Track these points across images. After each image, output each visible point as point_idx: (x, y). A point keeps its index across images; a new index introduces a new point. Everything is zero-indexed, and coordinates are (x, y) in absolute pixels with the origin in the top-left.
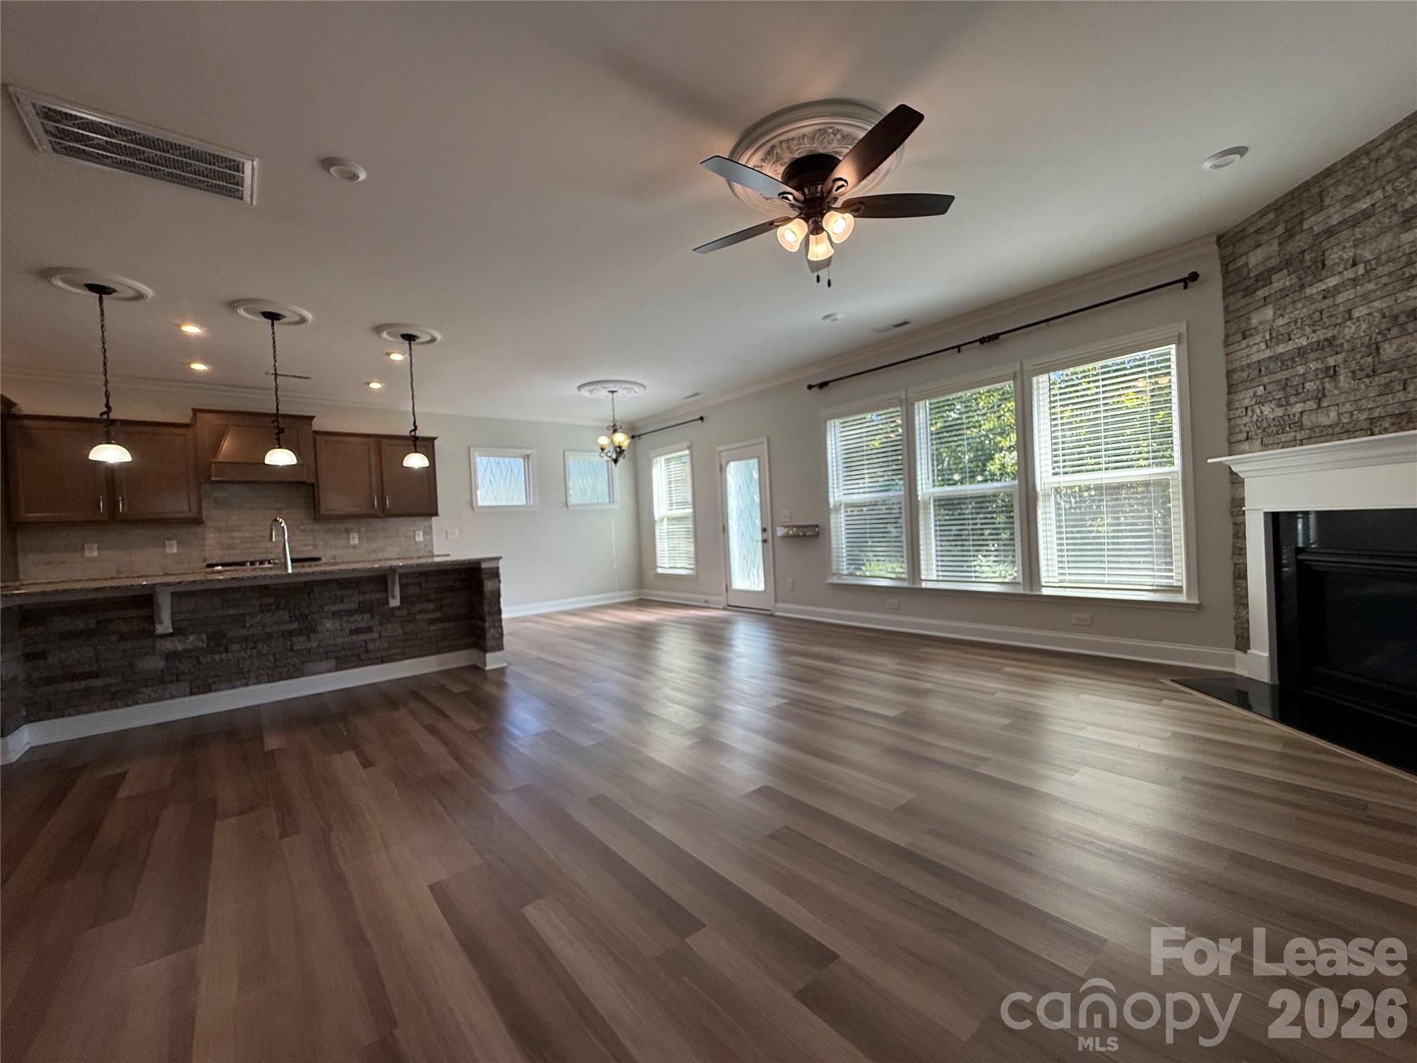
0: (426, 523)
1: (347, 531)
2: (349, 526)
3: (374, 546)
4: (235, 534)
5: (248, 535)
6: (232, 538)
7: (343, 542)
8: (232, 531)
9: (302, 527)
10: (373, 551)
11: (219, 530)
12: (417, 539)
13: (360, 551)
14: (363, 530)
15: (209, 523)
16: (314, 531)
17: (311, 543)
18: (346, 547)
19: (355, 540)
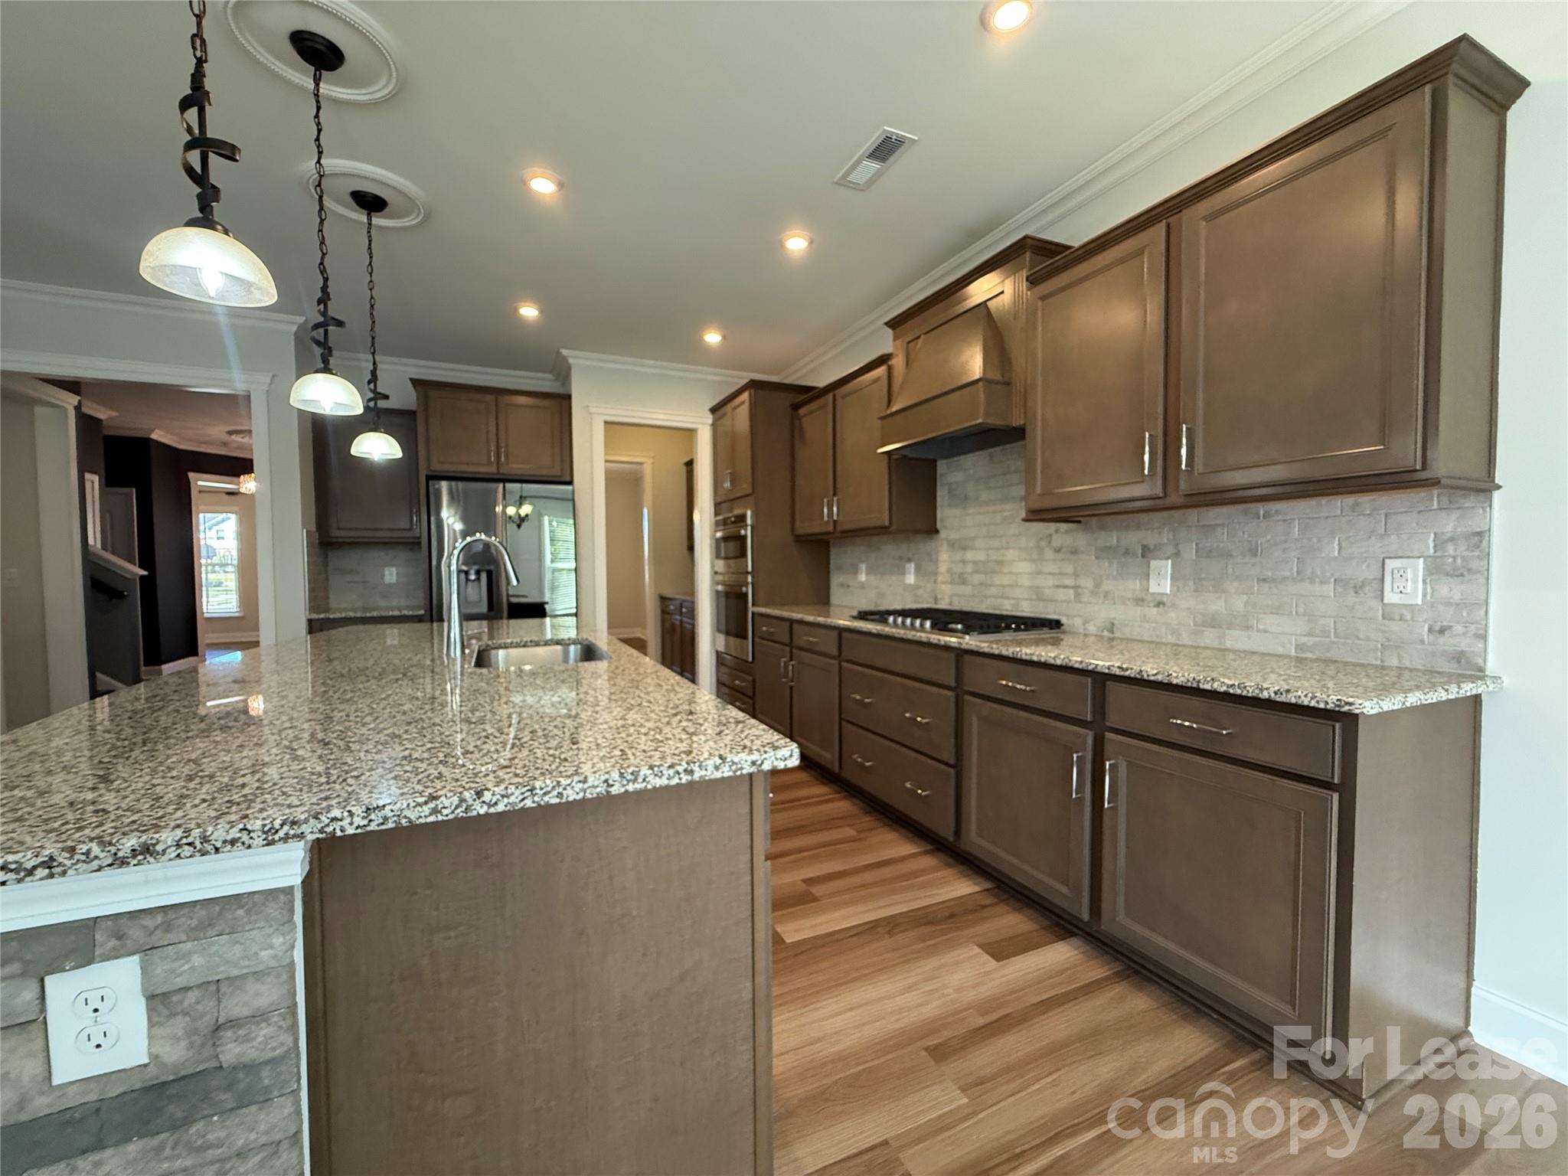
0: (1449, 524)
1: (1147, 552)
2: (1151, 539)
3: (1217, 605)
4: (970, 555)
5: (980, 556)
6: (964, 562)
7: (1133, 586)
8: (964, 549)
9: (1057, 541)
10: (1213, 622)
11: (952, 545)
12: (1390, 597)
13: (1172, 616)
14: (1189, 552)
15: (943, 534)
16: (1074, 552)
17: (1070, 582)
18: (1139, 601)
19: (1162, 579)
